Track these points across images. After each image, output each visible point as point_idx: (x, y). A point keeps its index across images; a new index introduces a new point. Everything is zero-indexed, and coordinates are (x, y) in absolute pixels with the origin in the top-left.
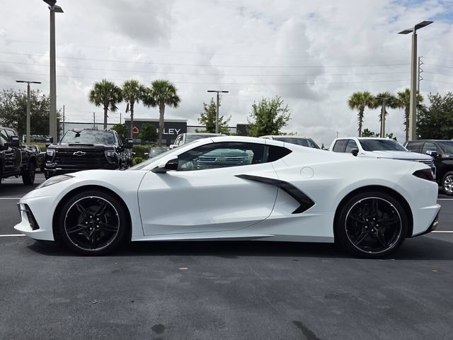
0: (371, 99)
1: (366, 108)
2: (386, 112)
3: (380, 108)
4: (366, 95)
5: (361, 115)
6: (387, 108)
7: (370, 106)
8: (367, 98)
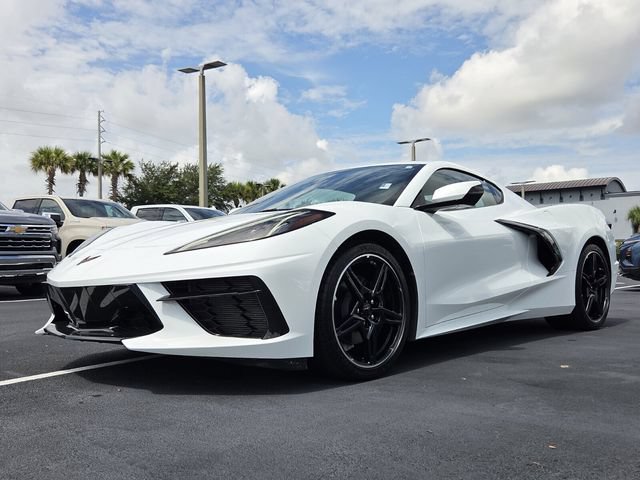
0: (66, 159)
1: (58, 172)
2: (86, 181)
3: (77, 173)
4: (58, 152)
5: (51, 181)
6: (87, 174)
7: (65, 170)
8: (61, 157)
